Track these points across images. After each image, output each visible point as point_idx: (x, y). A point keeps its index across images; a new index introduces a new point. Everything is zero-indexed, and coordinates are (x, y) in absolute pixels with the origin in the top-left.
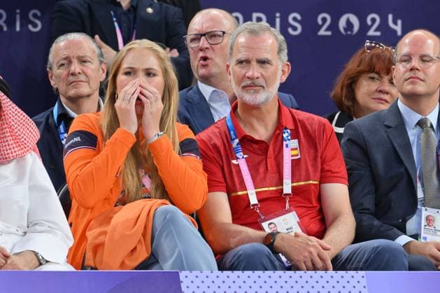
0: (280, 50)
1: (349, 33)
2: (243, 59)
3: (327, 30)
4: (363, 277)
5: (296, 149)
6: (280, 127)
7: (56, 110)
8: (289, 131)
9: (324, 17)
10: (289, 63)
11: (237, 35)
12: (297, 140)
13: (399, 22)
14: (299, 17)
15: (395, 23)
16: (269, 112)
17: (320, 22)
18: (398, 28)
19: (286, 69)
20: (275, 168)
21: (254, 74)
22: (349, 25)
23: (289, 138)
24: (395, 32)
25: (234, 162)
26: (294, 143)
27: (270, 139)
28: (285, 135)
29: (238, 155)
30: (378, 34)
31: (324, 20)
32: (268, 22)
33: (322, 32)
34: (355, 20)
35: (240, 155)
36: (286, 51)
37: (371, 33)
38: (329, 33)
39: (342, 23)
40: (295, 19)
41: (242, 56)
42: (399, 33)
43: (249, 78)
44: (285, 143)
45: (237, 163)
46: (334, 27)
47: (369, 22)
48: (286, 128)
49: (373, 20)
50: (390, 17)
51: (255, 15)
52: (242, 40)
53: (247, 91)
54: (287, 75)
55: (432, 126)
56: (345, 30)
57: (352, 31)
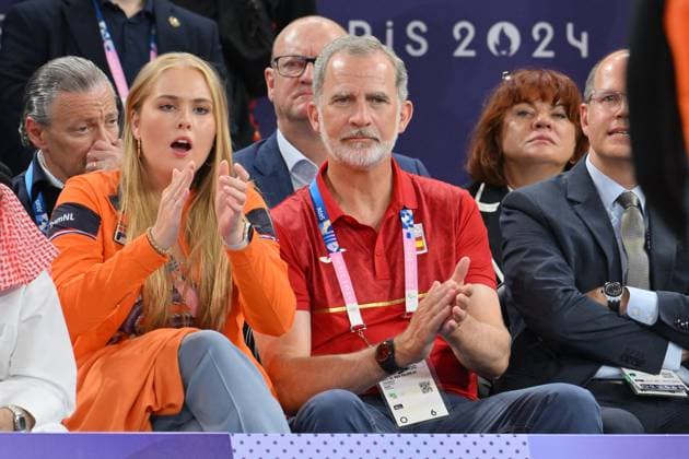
0: (399, 81)
1: (504, 53)
2: (344, 94)
3: (469, 48)
4: (524, 443)
5: (421, 239)
6: (394, 204)
7: (29, 175)
8: (410, 212)
9: (463, 29)
10: (409, 102)
11: (330, 57)
12: (420, 225)
13: (585, 36)
14: (423, 27)
15: (578, 37)
16: (378, 180)
17: (457, 35)
18: (583, 46)
19: (406, 112)
20: (387, 272)
21: (362, 117)
22: (504, 40)
23: (412, 223)
24: (578, 51)
25: (323, 259)
26: (418, 230)
28: (404, 220)
29: (330, 247)
30: (550, 54)
31: (464, 32)
32: (373, 34)
33: (460, 52)
34: (513, 32)
35: (333, 246)
36: (405, 82)
37: (540, 53)
38: (472, 53)
39: (493, 38)
40: (417, 31)
41: (341, 89)
42: (584, 54)
43: (354, 124)
44: (405, 231)
45: (329, 261)
46: (479, 43)
47: (536, 36)
48: (405, 208)
49: (543, 33)
50: (570, 28)
51: (353, 24)
52: (338, 63)
53: (350, 145)
54: (407, 122)
55: (639, 205)
56: (498, 48)
57: (509, 51)
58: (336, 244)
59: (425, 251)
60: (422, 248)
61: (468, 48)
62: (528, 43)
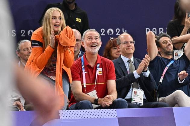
5: (101, 71)
8: (99, 64)
22: (110, 32)
26: (101, 69)
27: (94, 67)
28: (98, 66)
34: (112, 30)
38: (104, 35)
39: (108, 31)
44: (97, 68)
46: (106, 33)
47: (117, 31)
50: (123, 29)
55: (132, 62)
56: (109, 33)
57: (111, 34)
58: (84, 71)
59: (102, 74)
60: (101, 74)
61: (104, 34)
62: (115, 33)
